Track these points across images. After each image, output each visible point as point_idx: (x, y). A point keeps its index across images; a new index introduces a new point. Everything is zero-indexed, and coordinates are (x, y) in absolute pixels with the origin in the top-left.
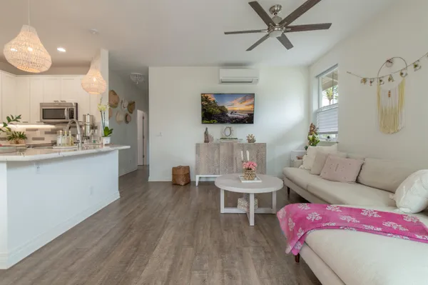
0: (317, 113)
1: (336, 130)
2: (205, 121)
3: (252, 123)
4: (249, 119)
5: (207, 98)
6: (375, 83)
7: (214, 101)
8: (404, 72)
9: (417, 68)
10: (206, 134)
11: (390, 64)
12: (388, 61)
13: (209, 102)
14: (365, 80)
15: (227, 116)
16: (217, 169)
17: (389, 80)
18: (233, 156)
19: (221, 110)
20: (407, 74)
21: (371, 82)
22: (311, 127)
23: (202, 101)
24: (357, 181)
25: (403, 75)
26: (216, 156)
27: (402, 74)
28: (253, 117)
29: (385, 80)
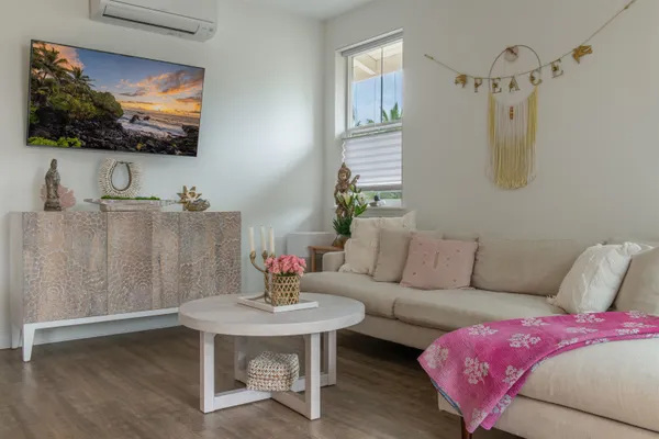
0: (343, 140)
1: (397, 181)
2: (38, 140)
3: (194, 154)
4: (186, 143)
5: (52, 56)
6: (485, 88)
7: (78, 73)
8: (536, 75)
9: (558, 73)
10: (51, 179)
11: (511, 56)
12: (510, 50)
13: (60, 72)
14: (463, 79)
15: (119, 127)
16: (100, 299)
17: (511, 86)
18: (149, 250)
19: (100, 107)
20: (540, 81)
21: (477, 85)
22: (340, 172)
23: (34, 65)
24: (473, 285)
25: (536, 82)
26: (97, 253)
27: (532, 79)
28: (196, 138)
29: (504, 84)
